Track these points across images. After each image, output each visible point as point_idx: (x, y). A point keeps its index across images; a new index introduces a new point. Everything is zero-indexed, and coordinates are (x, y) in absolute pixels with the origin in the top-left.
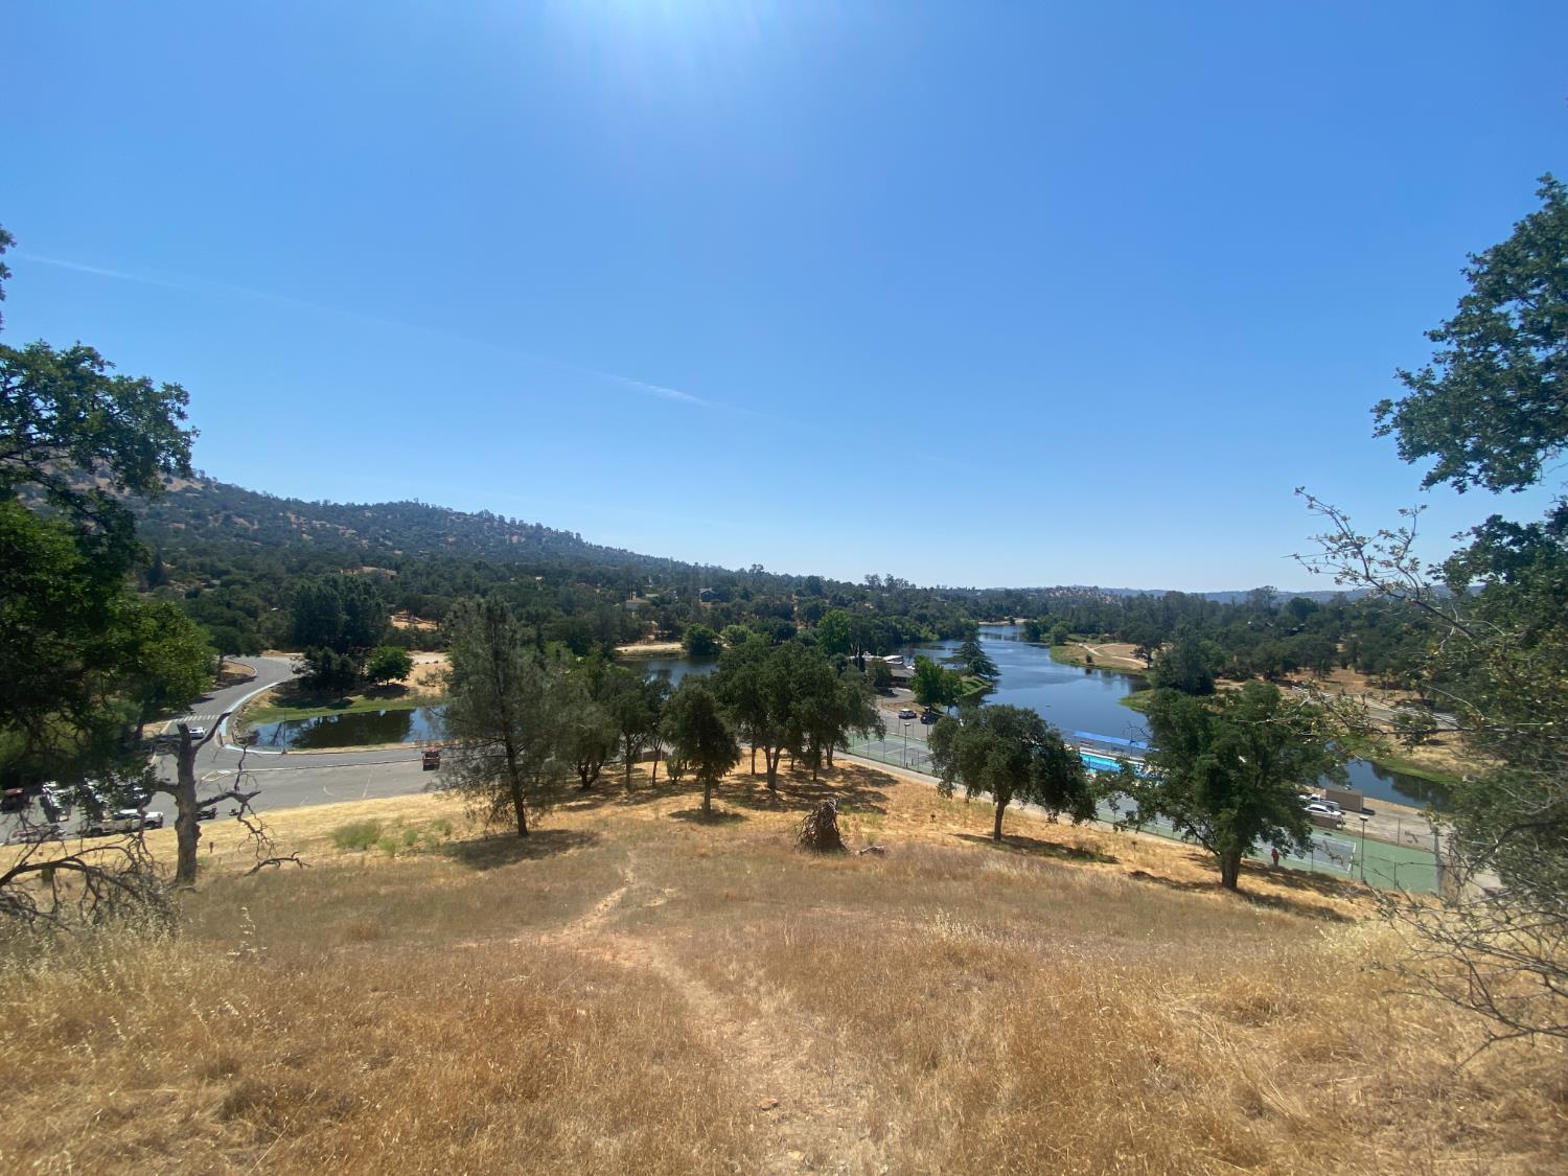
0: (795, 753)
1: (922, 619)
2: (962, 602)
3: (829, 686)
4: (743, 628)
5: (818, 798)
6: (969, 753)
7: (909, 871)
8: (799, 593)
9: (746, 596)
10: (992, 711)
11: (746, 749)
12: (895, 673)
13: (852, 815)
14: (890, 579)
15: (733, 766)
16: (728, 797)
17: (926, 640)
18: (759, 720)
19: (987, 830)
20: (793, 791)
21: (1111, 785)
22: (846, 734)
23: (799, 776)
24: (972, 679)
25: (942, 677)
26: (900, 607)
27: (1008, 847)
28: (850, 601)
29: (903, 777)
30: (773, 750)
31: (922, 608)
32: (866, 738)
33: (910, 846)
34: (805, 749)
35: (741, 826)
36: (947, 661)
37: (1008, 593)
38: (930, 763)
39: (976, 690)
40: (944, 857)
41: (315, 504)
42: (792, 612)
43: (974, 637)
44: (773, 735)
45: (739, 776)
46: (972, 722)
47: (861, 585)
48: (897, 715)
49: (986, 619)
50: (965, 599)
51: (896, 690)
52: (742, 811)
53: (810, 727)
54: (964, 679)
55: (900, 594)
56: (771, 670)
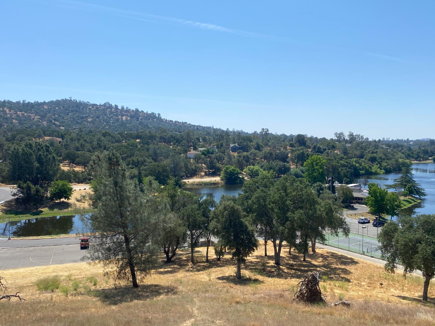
0: (292, 244)
1: (373, 160)
2: (400, 148)
3: (313, 203)
4: (257, 167)
5: (307, 271)
6: (406, 245)
7: (367, 317)
8: (292, 145)
9: (258, 148)
10: (421, 218)
11: (261, 241)
12: (356, 195)
13: (328, 282)
14: (351, 135)
15: (254, 250)
16: (251, 269)
17: (376, 173)
18: (269, 223)
19: (419, 293)
20: (291, 267)
22: (324, 232)
23: (295, 258)
24: (407, 198)
25: (387, 197)
26: (358, 153)
27: (432, 305)
28: (325, 150)
29: (362, 260)
30: (278, 242)
31: (373, 153)
32: (337, 235)
33: (366, 302)
34: (298, 241)
35: (259, 286)
36: (390, 187)
38: (380, 251)
39: (410, 205)
40: (389, 310)
41: (18, 103)
42: (287, 157)
43: (408, 171)
44: (277, 232)
45: (257, 257)
46: (407, 226)
47: (332, 139)
48: (357, 221)
49: (416, 159)
50: (402, 146)
51: (356, 206)
52: (260, 277)
53: (301, 228)
54: (402, 198)
55: (358, 144)
56: (275, 193)
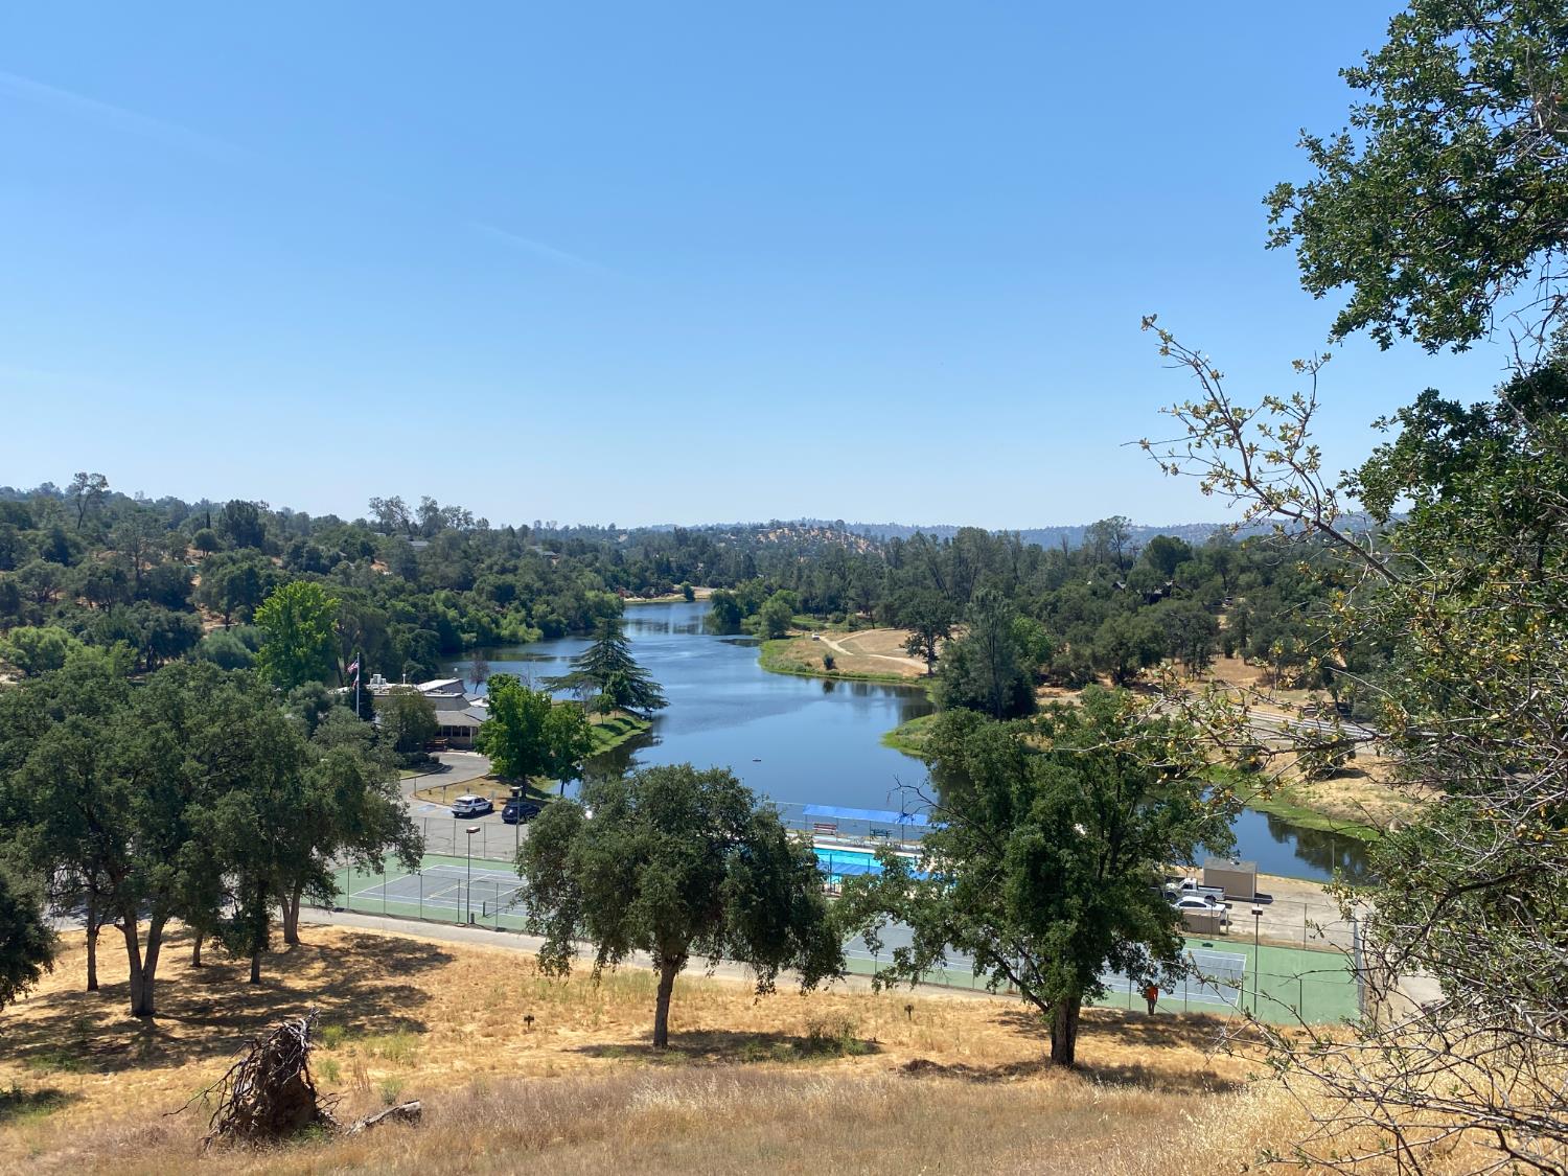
0: (204, 923)
1: (504, 595)
2: (589, 556)
3: (288, 760)
4: (53, 632)
5: (263, 1021)
6: (603, 875)
7: (476, 1146)
8: (206, 544)
9: (61, 551)
10: (649, 780)
11: (70, 930)
12: (446, 718)
13: (347, 1046)
14: (430, 509)
15: (34, 975)
16: (22, 1054)
17: (514, 641)
18: (107, 856)
19: (640, 1028)
20: (199, 1014)
21: (866, 904)
22: (331, 866)
23: (217, 977)
24: (609, 718)
25: (549, 720)
26: (453, 571)
27: (681, 1056)
28: (335, 560)
29: (465, 946)
30: (144, 926)
31: (503, 571)
32: (379, 870)
33: (477, 1093)
34: (228, 912)
35: (58, 1118)
36: (558, 683)
37: (681, 536)
38: (523, 907)
39: (618, 741)
40: (550, 1102)
42: (188, 588)
43: (613, 630)
44: (142, 887)
45: (53, 1000)
46: (608, 808)
47: (361, 523)
48: (449, 811)
49: (638, 590)
50: (595, 549)
51: (446, 757)
52: (64, 1081)
53: (239, 859)
54: (595, 719)
55: (454, 541)
56: (134, 733)
